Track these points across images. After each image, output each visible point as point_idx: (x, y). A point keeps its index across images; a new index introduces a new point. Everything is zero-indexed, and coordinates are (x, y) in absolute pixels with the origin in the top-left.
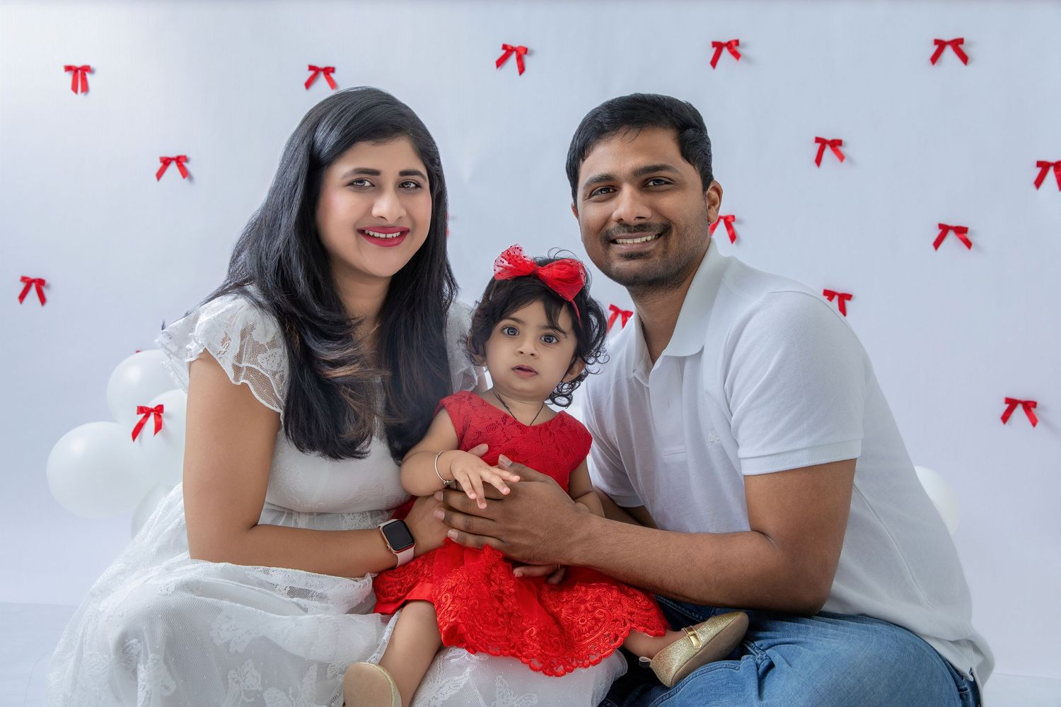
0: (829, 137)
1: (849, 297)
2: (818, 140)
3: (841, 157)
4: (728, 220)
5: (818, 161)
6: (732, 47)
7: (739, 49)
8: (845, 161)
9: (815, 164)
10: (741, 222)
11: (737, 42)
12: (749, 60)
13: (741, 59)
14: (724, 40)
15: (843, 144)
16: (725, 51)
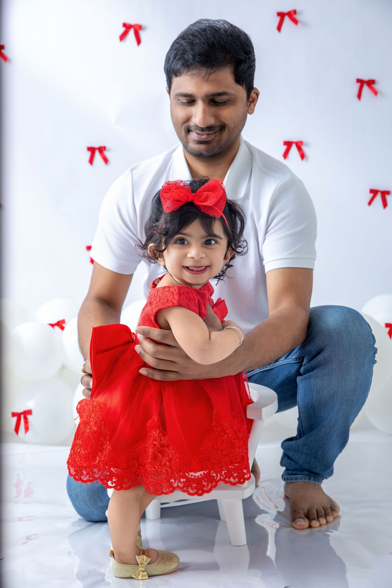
0: (366, 78)
1: (388, 193)
2: (358, 81)
3: (376, 93)
4: (299, 144)
5: (359, 96)
6: (292, 15)
7: (297, 17)
8: (378, 95)
9: (357, 99)
10: (307, 145)
11: (295, 12)
12: (305, 24)
13: (299, 24)
14: (285, 10)
15: (376, 82)
16: (287, 19)
